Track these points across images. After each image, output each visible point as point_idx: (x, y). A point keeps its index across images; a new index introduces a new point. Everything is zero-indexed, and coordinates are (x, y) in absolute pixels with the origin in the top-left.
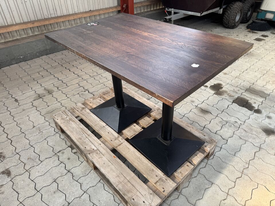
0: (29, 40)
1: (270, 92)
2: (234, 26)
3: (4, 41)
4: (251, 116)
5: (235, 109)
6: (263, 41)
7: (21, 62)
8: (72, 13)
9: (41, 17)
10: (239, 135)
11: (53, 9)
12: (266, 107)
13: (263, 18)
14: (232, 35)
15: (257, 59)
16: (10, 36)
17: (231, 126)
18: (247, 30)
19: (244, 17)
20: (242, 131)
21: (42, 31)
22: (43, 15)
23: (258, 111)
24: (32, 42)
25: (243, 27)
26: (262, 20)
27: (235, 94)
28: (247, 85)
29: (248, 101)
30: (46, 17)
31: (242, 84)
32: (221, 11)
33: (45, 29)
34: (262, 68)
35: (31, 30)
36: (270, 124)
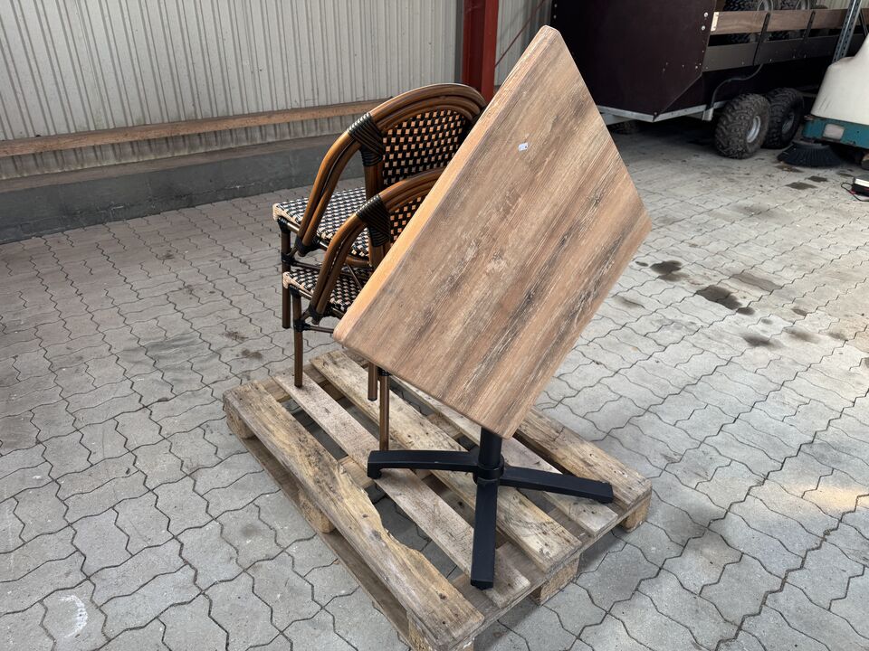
0: (256, 152)
1: (786, 282)
2: (743, 153)
3: (203, 151)
4: (729, 318)
5: (698, 304)
6: (810, 189)
7: (234, 197)
8: (350, 101)
9: (284, 103)
10: (693, 341)
11: (313, 90)
12: (767, 306)
13: (819, 137)
14: (733, 171)
15: (778, 223)
16: (216, 141)
17: (679, 328)
18: (778, 164)
19: (774, 133)
20: (701, 335)
21: (284, 135)
22: (289, 101)
23: (747, 311)
24: (263, 156)
25: (768, 157)
26: (817, 141)
27: (704, 280)
28: (737, 267)
29: (729, 293)
30: (295, 106)
31: (728, 266)
32: (709, 115)
33: (290, 132)
34: (784, 241)
35: (261, 131)
36: (764, 331)
